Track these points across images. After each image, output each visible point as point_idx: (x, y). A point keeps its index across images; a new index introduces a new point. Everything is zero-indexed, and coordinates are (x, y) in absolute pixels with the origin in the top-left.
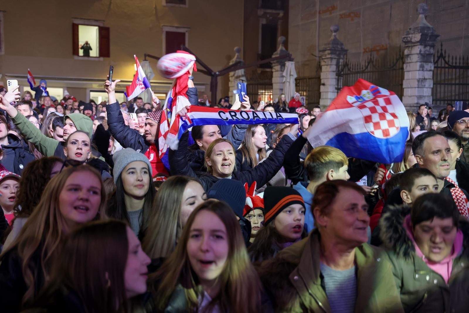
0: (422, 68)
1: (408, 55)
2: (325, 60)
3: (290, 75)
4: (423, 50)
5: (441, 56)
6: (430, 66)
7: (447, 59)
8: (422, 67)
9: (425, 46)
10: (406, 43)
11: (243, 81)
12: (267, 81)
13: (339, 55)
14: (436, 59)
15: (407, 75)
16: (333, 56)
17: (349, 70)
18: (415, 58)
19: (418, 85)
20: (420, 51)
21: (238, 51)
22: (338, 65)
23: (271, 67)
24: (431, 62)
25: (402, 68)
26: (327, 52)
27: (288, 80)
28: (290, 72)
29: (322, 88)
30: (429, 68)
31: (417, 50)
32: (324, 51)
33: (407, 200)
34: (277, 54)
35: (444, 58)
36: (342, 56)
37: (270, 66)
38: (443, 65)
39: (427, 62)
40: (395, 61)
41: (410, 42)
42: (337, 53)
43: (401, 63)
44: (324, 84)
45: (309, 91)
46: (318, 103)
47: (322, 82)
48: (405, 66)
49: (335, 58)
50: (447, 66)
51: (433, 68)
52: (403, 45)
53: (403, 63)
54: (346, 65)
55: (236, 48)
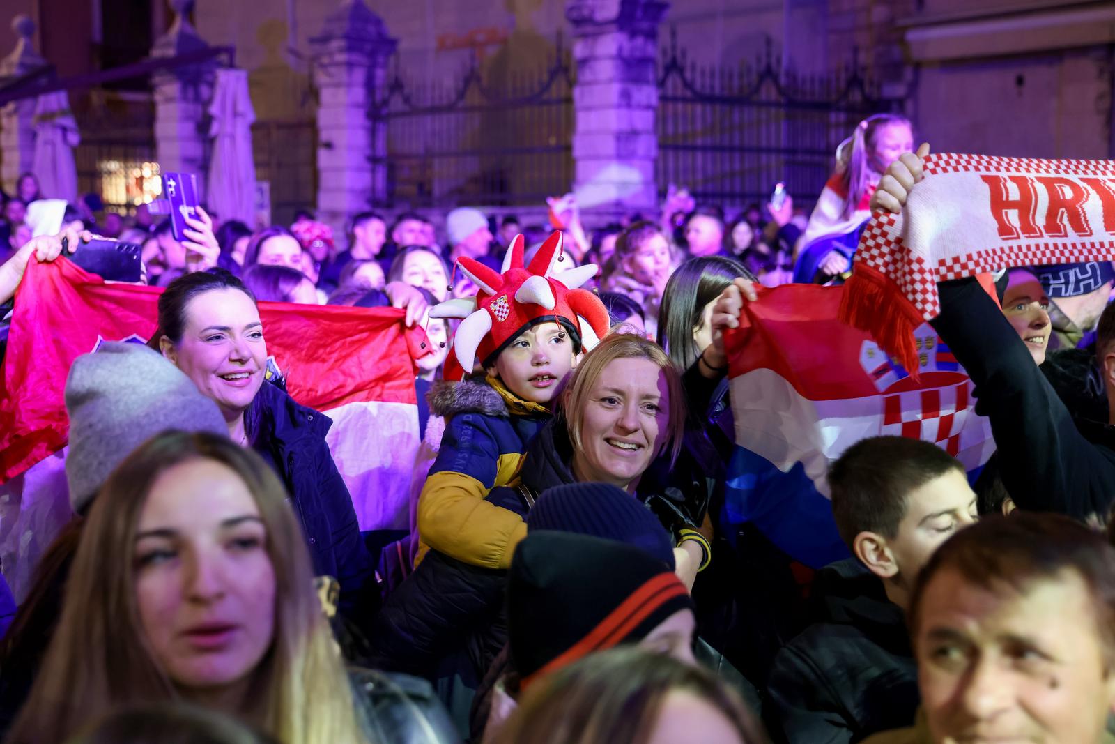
0: (626, 100)
1: (584, 62)
2: (333, 70)
3: (235, 114)
4: (627, 45)
5: (674, 66)
6: (647, 94)
7: (688, 75)
8: (626, 96)
9: (633, 34)
10: (578, 22)
11: (64, 130)
12: (135, 132)
13: (372, 55)
14: (661, 73)
15: (584, 121)
16: (356, 57)
17: (407, 100)
18: (606, 69)
19: (618, 149)
20: (620, 49)
21: (27, 30)
22: (370, 85)
23: (149, 89)
24: (647, 82)
25: (569, 100)
26: (336, 44)
27: (228, 129)
28: (234, 105)
29: (324, 157)
30: (644, 101)
31: (609, 44)
32: (325, 39)
33: (882, 566)
34: (167, 45)
35: (681, 71)
36: (381, 59)
37: (144, 84)
38: (680, 93)
39: (638, 80)
40: (545, 77)
41: (589, 20)
42: (368, 47)
43: (564, 84)
44: (329, 146)
45: (279, 165)
46: (314, 203)
47: (324, 136)
48: (576, 92)
49: (360, 65)
50: (689, 94)
51: (654, 100)
52: (568, 28)
53: (571, 84)
54: (397, 85)
55: (17, 21)
